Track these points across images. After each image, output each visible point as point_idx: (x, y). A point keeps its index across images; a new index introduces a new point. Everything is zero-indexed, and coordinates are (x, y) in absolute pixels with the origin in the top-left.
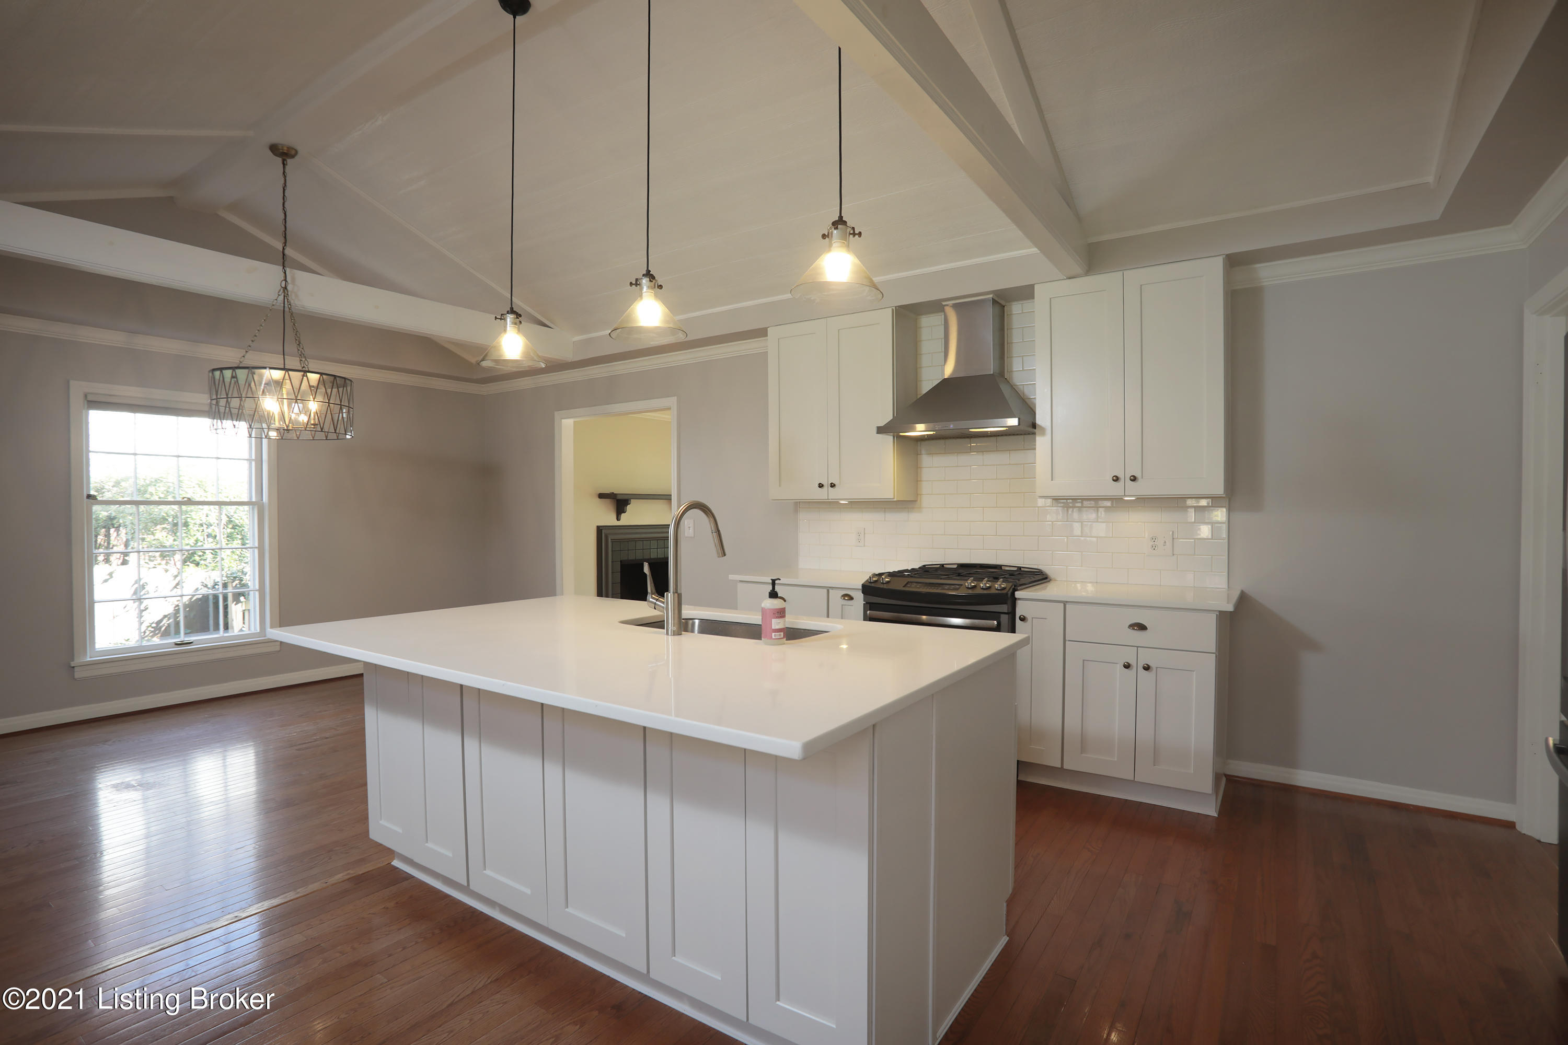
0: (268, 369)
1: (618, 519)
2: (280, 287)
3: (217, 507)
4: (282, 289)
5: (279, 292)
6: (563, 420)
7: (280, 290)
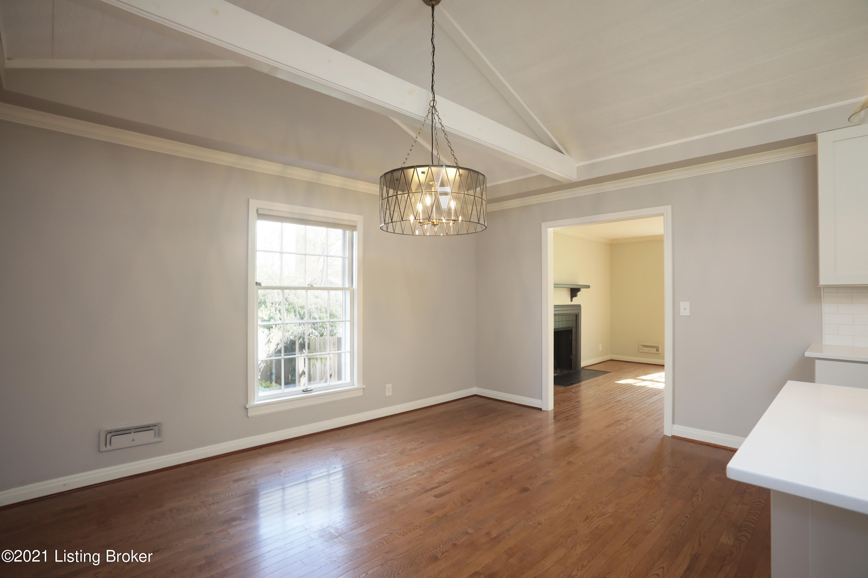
0: (444, 166)
1: (571, 301)
2: (430, 107)
3: (326, 291)
4: (431, 108)
5: (429, 110)
6: (548, 229)
7: (430, 108)
